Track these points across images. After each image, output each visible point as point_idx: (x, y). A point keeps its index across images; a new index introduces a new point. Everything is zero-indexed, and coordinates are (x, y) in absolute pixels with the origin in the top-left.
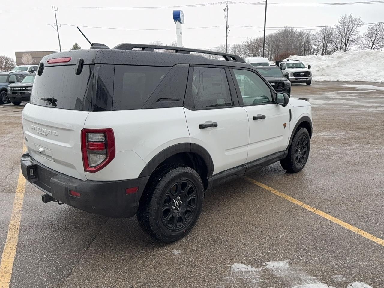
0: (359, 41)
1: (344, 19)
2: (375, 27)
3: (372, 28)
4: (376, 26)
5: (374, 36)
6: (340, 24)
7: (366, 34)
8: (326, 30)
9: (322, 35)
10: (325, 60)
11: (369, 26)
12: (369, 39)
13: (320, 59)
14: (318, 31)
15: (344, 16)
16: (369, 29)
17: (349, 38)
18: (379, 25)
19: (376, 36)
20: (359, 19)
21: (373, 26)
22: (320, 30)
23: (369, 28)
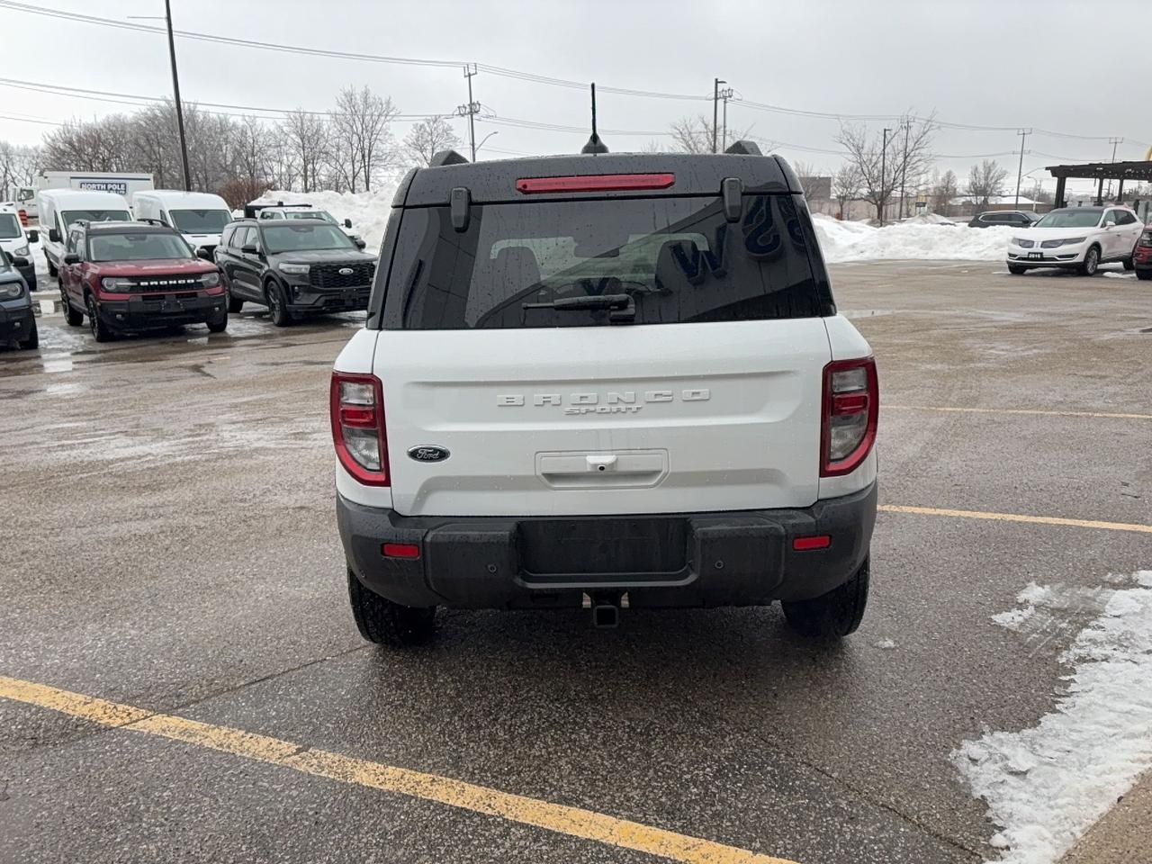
0: (396, 159)
1: (350, 97)
2: (426, 125)
3: (422, 126)
4: (428, 123)
5: (429, 148)
6: (339, 110)
7: (410, 142)
8: (302, 124)
9: (294, 136)
10: (366, 207)
11: (414, 123)
12: (418, 154)
13: (352, 203)
14: (280, 122)
15: (348, 89)
16: (415, 128)
17: (370, 152)
18: (434, 122)
19: (433, 149)
20: (388, 103)
21: (422, 122)
22: (285, 121)
23: (415, 126)
